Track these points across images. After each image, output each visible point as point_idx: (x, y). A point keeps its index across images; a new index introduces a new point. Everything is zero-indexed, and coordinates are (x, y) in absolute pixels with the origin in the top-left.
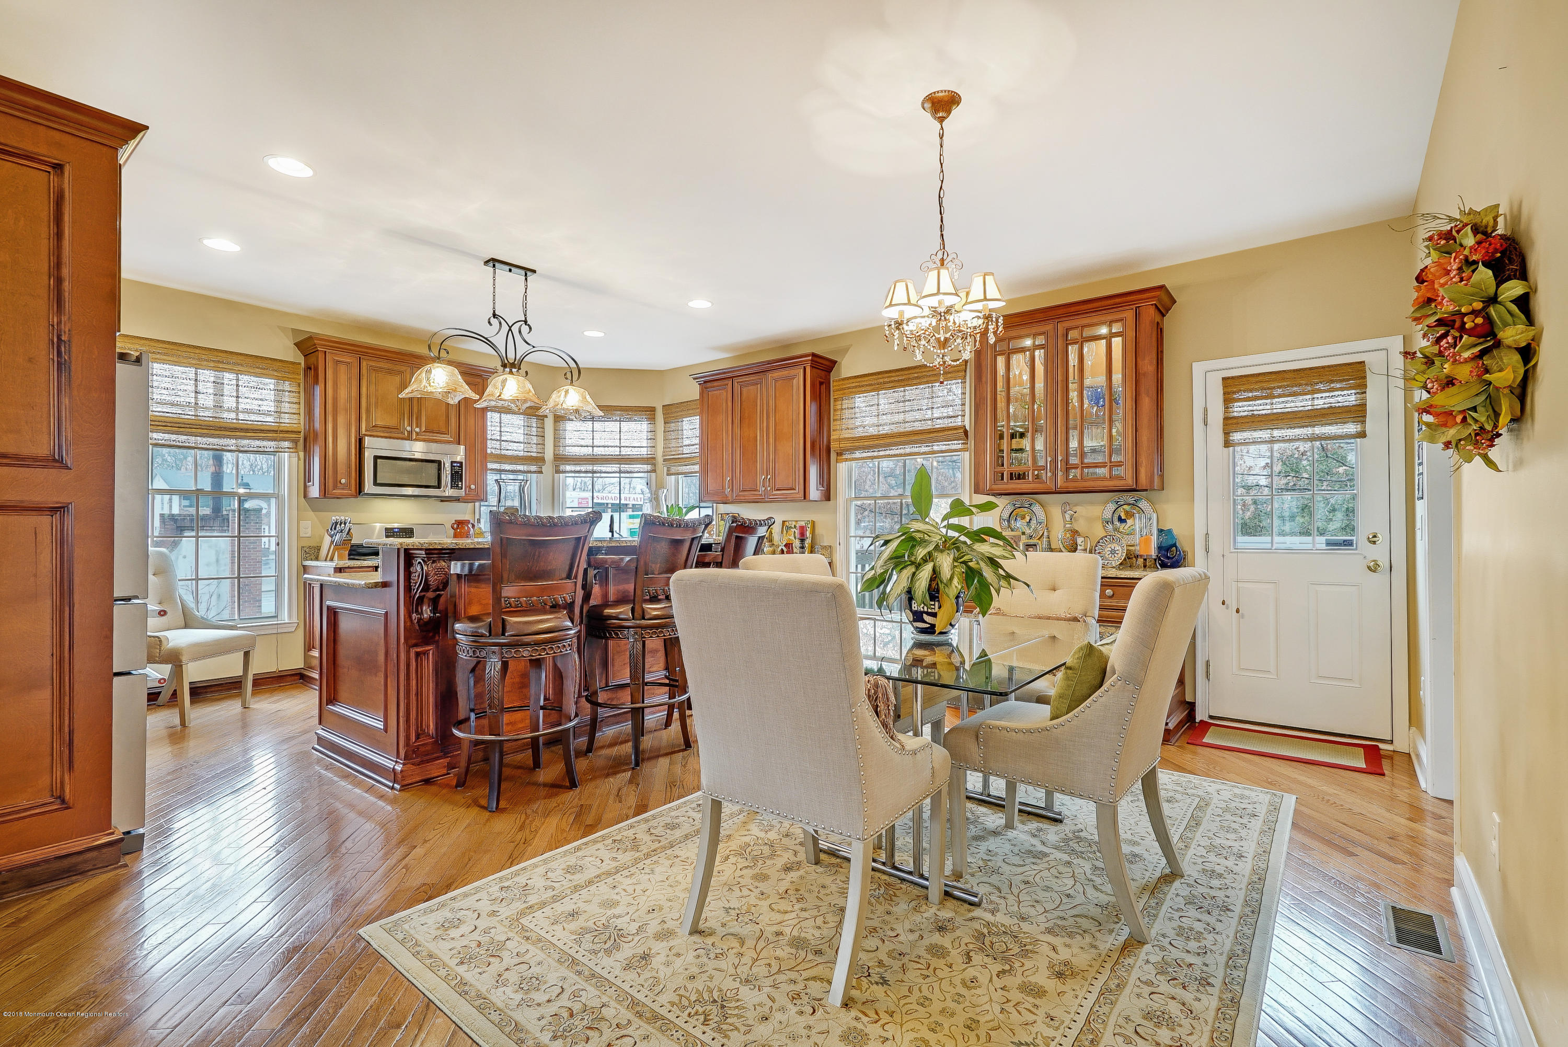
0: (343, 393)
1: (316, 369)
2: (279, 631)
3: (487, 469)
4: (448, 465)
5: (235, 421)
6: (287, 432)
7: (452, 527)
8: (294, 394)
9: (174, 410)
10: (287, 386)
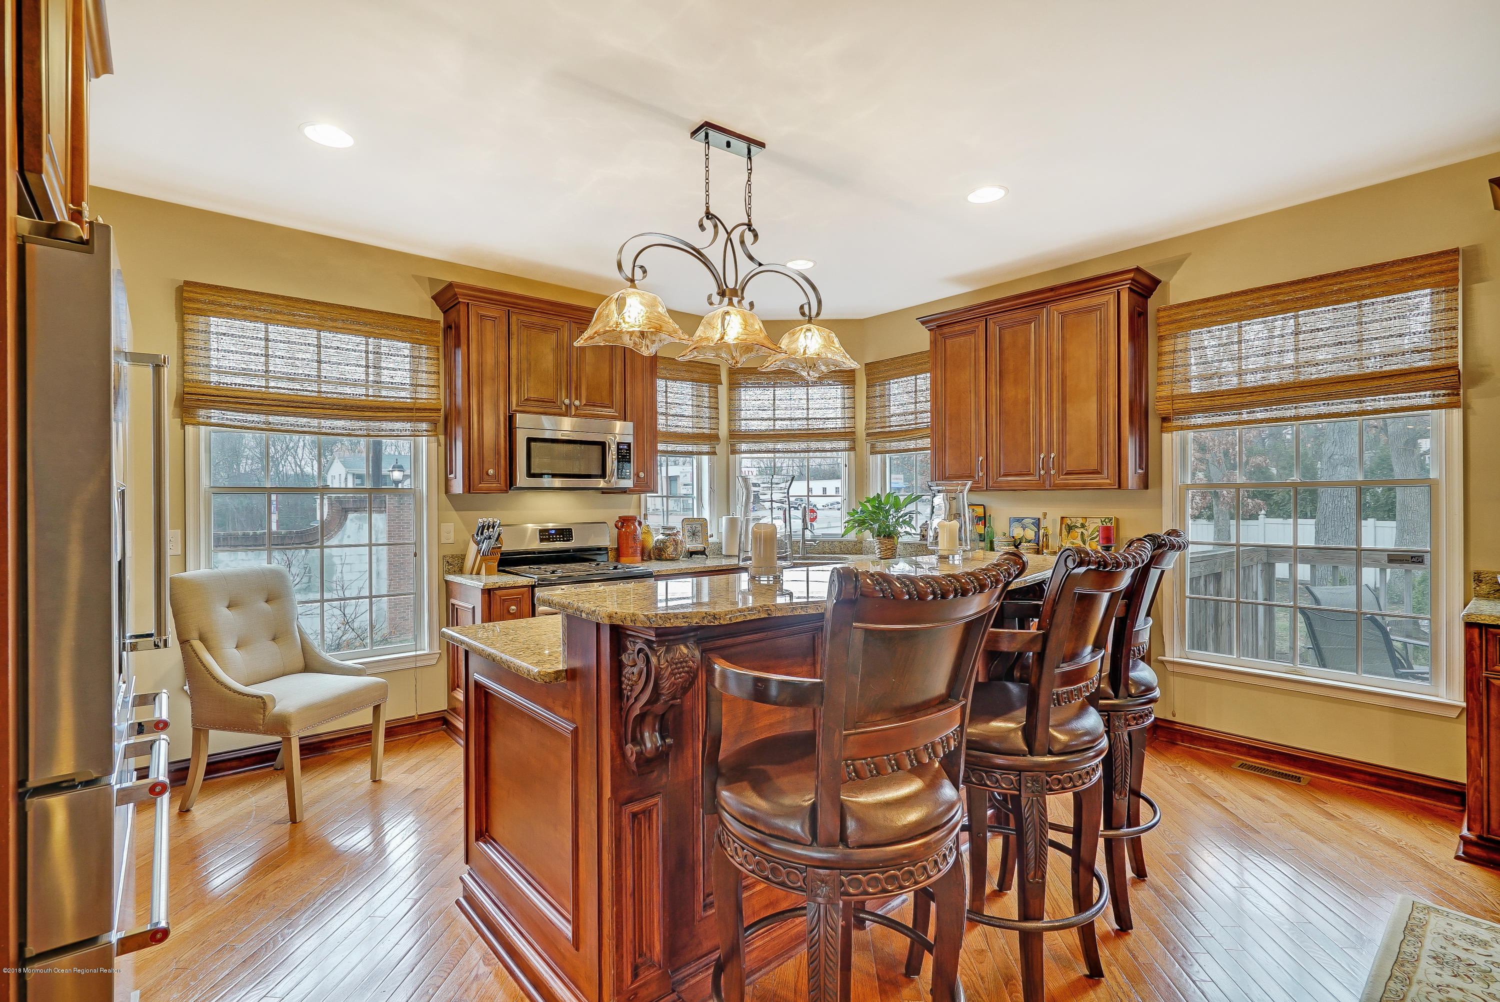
0: (489, 359)
1: (458, 328)
2: (418, 665)
3: (657, 451)
4: (614, 447)
5: (363, 397)
6: (425, 409)
7: (616, 526)
8: (432, 361)
9: (291, 385)
10: (424, 351)
